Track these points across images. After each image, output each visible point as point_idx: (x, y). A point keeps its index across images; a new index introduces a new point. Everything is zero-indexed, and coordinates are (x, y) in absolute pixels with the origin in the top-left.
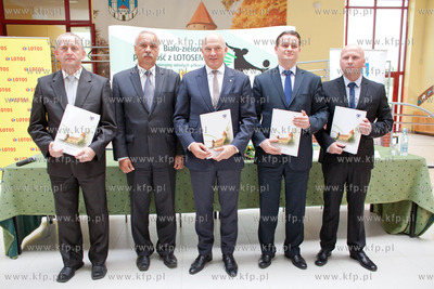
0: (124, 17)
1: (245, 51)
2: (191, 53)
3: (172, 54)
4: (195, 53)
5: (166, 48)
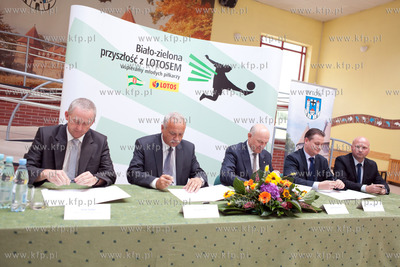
0: (37, 5)
1: (229, 69)
2: (166, 60)
3: (145, 56)
4: (170, 61)
5: (139, 48)
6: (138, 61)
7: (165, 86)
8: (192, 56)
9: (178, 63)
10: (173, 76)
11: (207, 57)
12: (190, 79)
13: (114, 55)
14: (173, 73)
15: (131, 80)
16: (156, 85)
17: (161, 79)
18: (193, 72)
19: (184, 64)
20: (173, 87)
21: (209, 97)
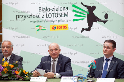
1: (94, 8)
2: (58, 12)
4: (61, 12)
5: (40, 9)
6: (41, 16)
7: (60, 27)
8: (74, 6)
9: (66, 12)
10: (64, 21)
11: (82, 3)
12: (74, 20)
13: (25, 17)
14: (63, 19)
15: (38, 28)
16: (54, 28)
17: (57, 24)
18: (76, 15)
19: (70, 11)
20: (65, 27)
21: (86, 30)
